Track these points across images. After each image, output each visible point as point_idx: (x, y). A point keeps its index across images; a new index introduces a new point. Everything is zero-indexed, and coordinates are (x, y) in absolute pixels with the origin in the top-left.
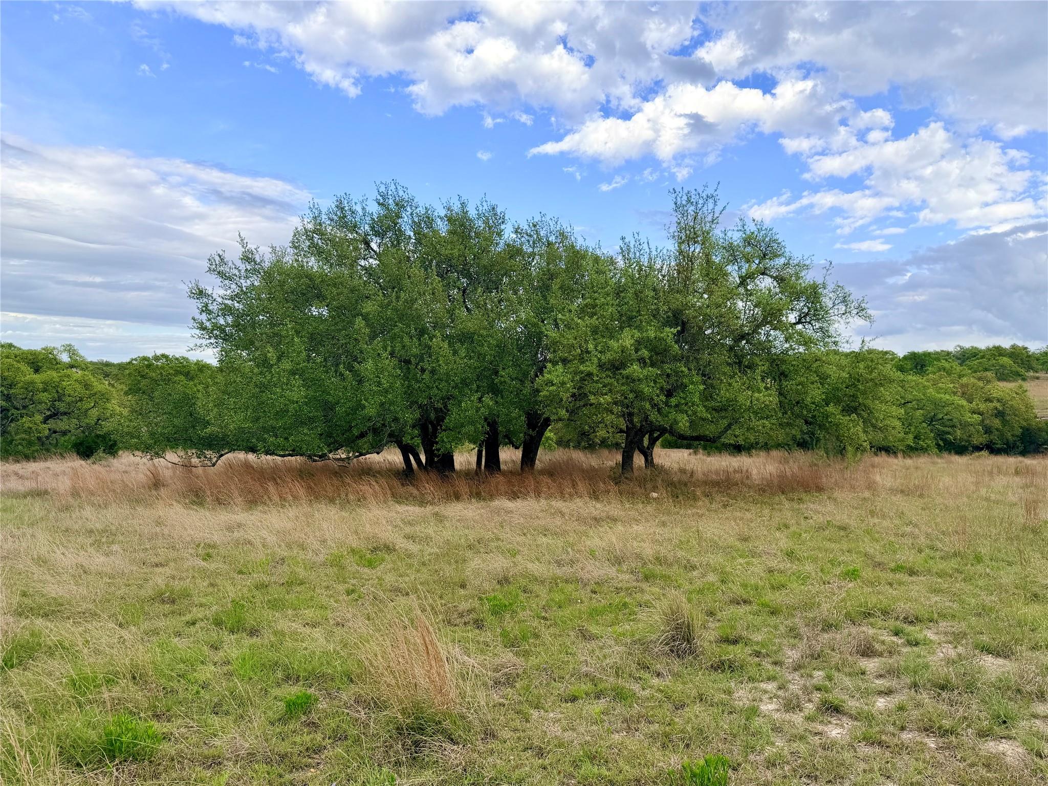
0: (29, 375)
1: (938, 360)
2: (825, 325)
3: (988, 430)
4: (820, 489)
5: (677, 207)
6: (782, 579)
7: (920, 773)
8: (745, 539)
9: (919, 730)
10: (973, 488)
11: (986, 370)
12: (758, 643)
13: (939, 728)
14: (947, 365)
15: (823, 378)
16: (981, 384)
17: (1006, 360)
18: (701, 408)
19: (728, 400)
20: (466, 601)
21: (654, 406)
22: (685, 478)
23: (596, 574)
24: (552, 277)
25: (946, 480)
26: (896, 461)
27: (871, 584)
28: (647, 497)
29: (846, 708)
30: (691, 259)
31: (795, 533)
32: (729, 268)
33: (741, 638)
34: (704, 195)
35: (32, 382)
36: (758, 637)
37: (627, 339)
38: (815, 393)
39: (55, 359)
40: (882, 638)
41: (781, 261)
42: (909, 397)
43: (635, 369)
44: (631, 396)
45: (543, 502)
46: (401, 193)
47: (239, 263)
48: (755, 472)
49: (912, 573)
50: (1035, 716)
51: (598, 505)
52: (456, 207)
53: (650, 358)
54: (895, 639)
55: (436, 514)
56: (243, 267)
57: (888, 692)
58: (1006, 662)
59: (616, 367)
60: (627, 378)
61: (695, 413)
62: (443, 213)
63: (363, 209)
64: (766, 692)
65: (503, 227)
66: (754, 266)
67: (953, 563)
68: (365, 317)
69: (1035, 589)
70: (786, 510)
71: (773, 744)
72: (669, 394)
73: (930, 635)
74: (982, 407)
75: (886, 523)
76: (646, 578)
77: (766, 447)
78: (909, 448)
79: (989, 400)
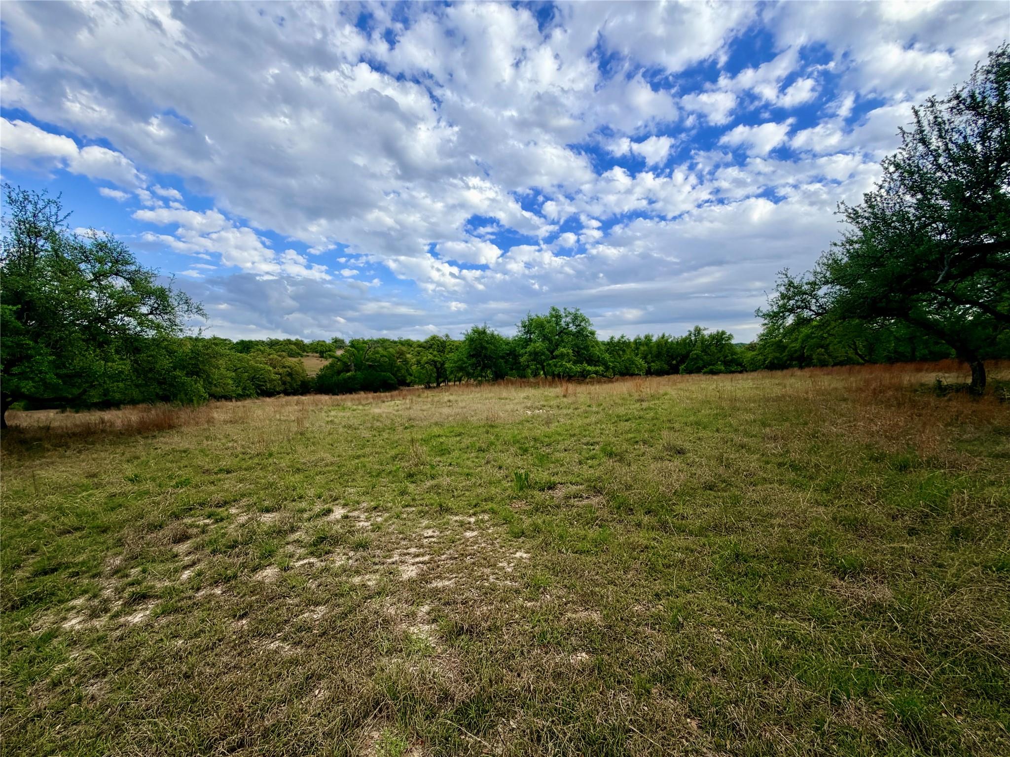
1: (257, 345)
2: (172, 317)
3: (284, 383)
4: (171, 427)
5: (13, 201)
6: (121, 500)
7: (203, 621)
8: (92, 476)
9: (211, 585)
10: (272, 415)
11: (283, 351)
12: (77, 564)
13: (225, 578)
14: (262, 348)
15: (171, 352)
16: (280, 358)
17: (293, 347)
18: (50, 375)
19: (82, 368)
22: (40, 433)
27: (197, 486)
29: (152, 592)
30: (32, 248)
31: (142, 462)
32: (83, 266)
33: (60, 564)
34: (44, 198)
36: (80, 559)
40: (197, 523)
41: (132, 268)
42: (239, 366)
48: (117, 421)
49: (228, 472)
50: (288, 544)
54: (206, 521)
57: (192, 564)
64: (73, 608)
66: (107, 267)
73: (233, 511)
74: (281, 371)
78: (239, 395)
79: (284, 367)
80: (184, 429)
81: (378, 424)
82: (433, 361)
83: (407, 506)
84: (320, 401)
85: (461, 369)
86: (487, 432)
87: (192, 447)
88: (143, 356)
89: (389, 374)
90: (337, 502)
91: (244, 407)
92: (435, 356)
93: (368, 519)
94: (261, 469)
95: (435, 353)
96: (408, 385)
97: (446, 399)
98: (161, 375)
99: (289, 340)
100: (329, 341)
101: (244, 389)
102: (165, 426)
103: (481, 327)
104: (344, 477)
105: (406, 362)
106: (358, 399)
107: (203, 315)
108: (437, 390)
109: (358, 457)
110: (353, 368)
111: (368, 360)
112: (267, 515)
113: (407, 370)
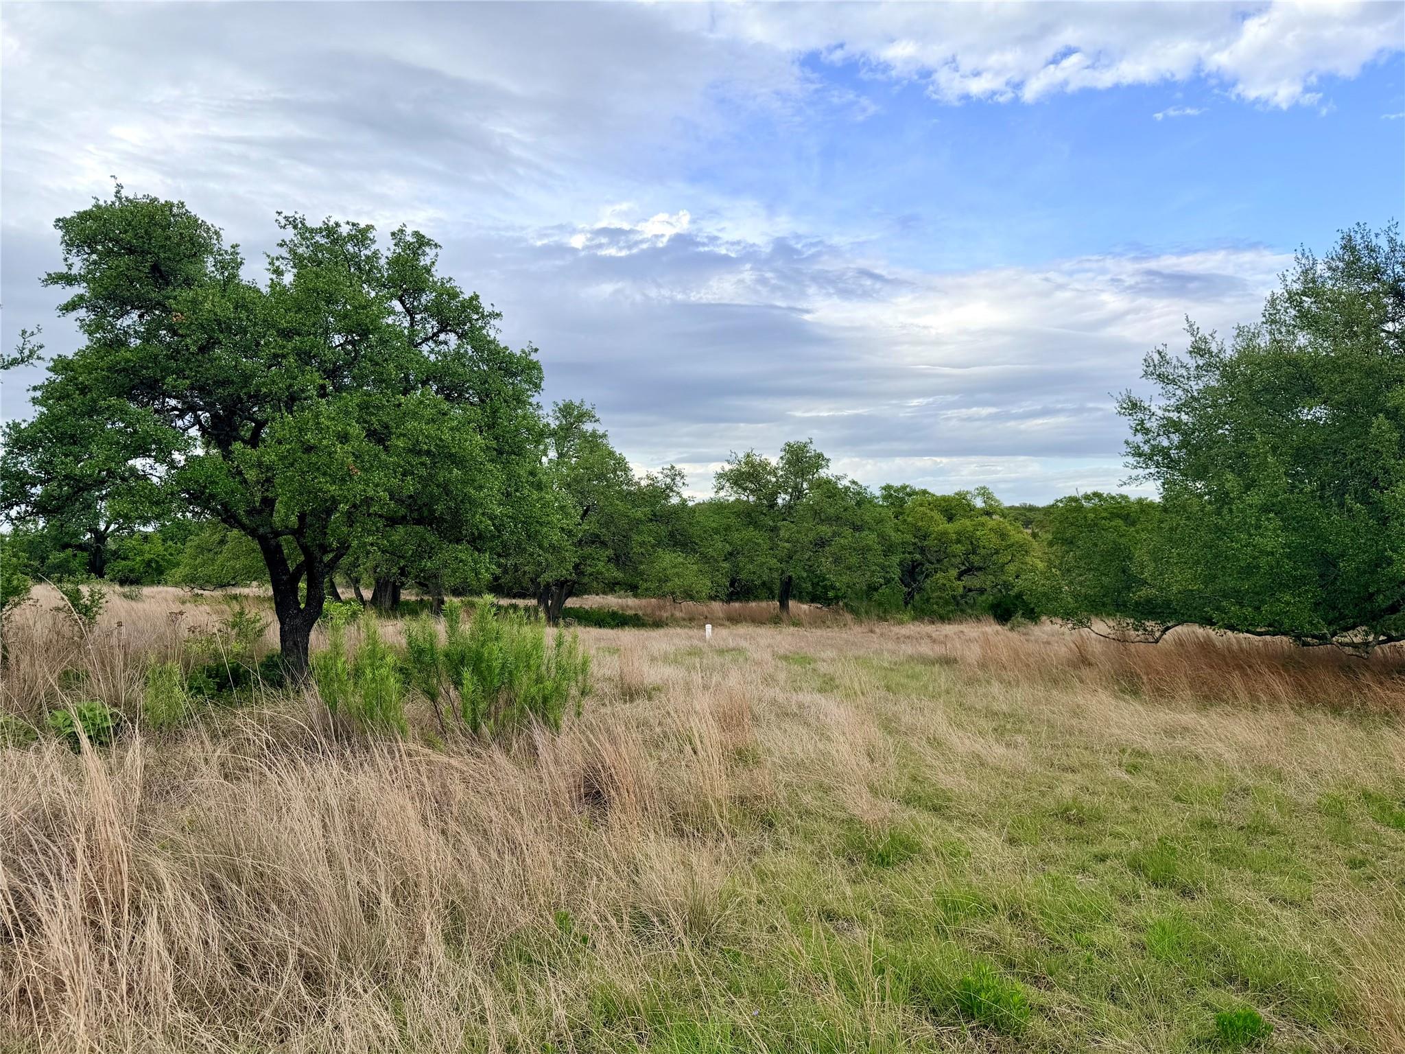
0: (943, 525)
35: (945, 533)
39: (969, 505)
47: (1187, 359)
56: (1191, 363)
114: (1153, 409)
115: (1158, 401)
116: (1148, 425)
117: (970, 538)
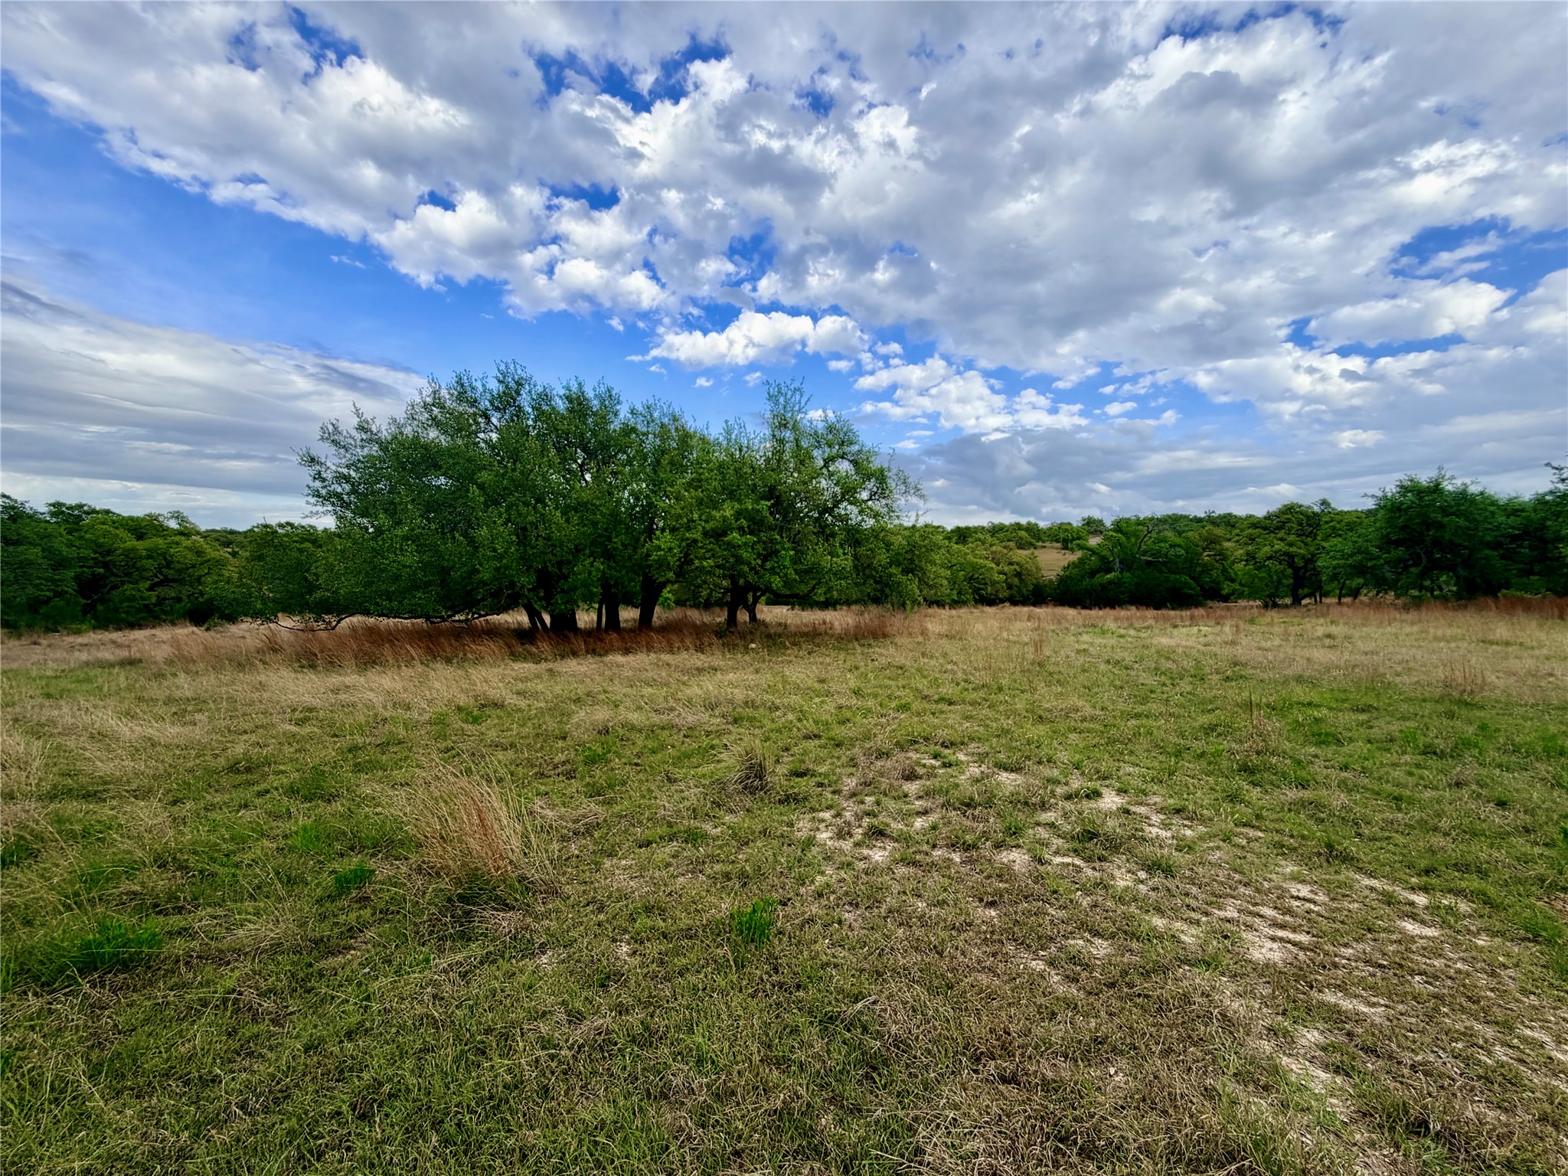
0: (131, 542)
1: (976, 533)
2: (889, 502)
3: (1010, 587)
4: (885, 636)
5: (770, 397)
6: (849, 714)
7: (945, 890)
8: (822, 681)
9: (947, 846)
10: (998, 632)
11: (1009, 540)
12: (820, 775)
13: (964, 844)
14: (982, 537)
15: (888, 545)
16: (1005, 551)
17: (1023, 533)
18: (791, 571)
19: (814, 564)
20: (562, 753)
21: (752, 569)
22: (780, 630)
23: (690, 719)
24: (663, 452)
25: (979, 627)
26: (943, 612)
27: (919, 714)
28: (746, 648)
29: (888, 831)
30: (781, 441)
31: (862, 673)
32: (815, 453)
33: (808, 770)
34: (792, 387)
35: (133, 550)
36: (822, 769)
37: (728, 511)
38: (883, 557)
39: (162, 526)
40: (924, 761)
41: (856, 448)
42: (954, 561)
43: (735, 536)
44: (731, 560)
45: (653, 655)
46: (519, 372)
47: (354, 433)
48: (836, 624)
49: (951, 703)
50: (1038, 824)
51: (702, 657)
52: (574, 388)
53: (749, 527)
54: (933, 762)
55: (551, 670)
56: (358, 436)
57: (925, 812)
58: (1018, 777)
59: (718, 534)
60: (729, 543)
61: (786, 575)
62: (562, 392)
63: (483, 385)
64: (823, 821)
65: (618, 407)
66: (834, 451)
67: (982, 694)
68: (481, 487)
69: (1040, 712)
70: (858, 654)
71: (822, 873)
72: (765, 559)
73: (962, 757)
74: (1006, 569)
75: (933, 662)
76: (735, 721)
77: (848, 603)
78: (954, 601)
79: (1011, 564)
80: (897, 640)
81: (1169, 665)
82: (1285, 554)
83: (1245, 825)
84: (1064, 617)
85: (1360, 570)
86: (1451, 716)
87: (908, 663)
88: (861, 550)
89: (1184, 578)
90: (1107, 782)
91: (959, 617)
92: (1291, 545)
93: (1166, 826)
94: (989, 707)
95: (1292, 538)
96: (1225, 599)
97: (1320, 631)
98: (877, 572)
99: (1018, 524)
100: (1076, 523)
101: (959, 593)
102: (878, 634)
103: (1424, 478)
104: (1118, 745)
105: (1222, 556)
106: (1127, 619)
107: (922, 496)
108: (1293, 612)
109: (1138, 716)
110: (1118, 565)
111: (1145, 553)
112: (1005, 775)
113: (1224, 571)
114: (328, 464)
115: (333, 461)
116: (324, 475)
117: (164, 555)
